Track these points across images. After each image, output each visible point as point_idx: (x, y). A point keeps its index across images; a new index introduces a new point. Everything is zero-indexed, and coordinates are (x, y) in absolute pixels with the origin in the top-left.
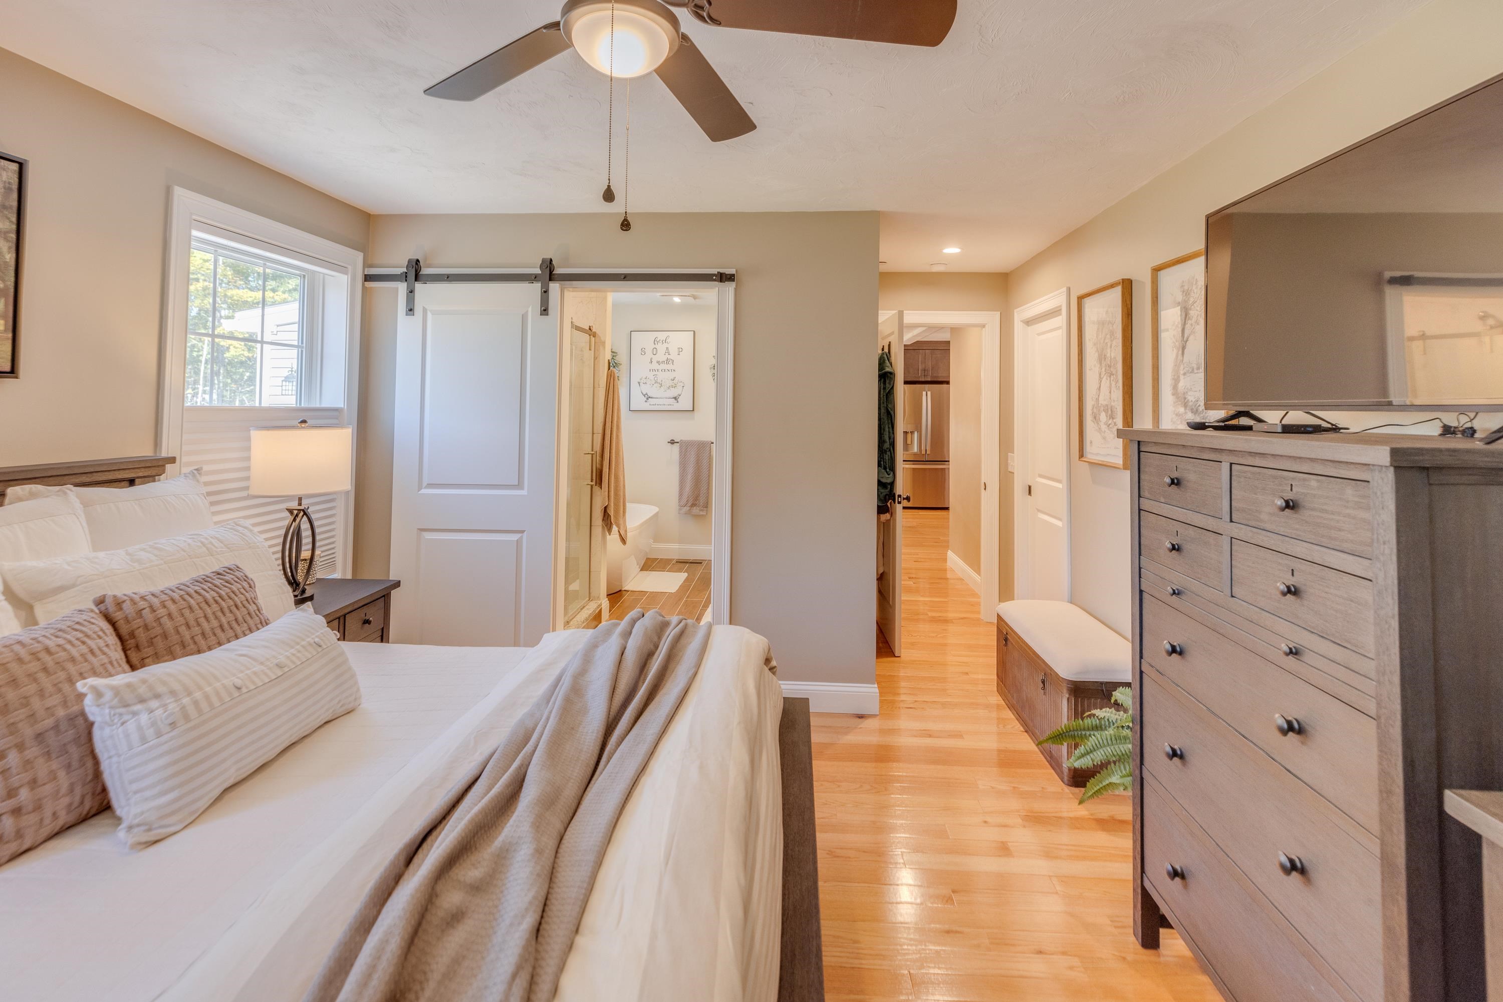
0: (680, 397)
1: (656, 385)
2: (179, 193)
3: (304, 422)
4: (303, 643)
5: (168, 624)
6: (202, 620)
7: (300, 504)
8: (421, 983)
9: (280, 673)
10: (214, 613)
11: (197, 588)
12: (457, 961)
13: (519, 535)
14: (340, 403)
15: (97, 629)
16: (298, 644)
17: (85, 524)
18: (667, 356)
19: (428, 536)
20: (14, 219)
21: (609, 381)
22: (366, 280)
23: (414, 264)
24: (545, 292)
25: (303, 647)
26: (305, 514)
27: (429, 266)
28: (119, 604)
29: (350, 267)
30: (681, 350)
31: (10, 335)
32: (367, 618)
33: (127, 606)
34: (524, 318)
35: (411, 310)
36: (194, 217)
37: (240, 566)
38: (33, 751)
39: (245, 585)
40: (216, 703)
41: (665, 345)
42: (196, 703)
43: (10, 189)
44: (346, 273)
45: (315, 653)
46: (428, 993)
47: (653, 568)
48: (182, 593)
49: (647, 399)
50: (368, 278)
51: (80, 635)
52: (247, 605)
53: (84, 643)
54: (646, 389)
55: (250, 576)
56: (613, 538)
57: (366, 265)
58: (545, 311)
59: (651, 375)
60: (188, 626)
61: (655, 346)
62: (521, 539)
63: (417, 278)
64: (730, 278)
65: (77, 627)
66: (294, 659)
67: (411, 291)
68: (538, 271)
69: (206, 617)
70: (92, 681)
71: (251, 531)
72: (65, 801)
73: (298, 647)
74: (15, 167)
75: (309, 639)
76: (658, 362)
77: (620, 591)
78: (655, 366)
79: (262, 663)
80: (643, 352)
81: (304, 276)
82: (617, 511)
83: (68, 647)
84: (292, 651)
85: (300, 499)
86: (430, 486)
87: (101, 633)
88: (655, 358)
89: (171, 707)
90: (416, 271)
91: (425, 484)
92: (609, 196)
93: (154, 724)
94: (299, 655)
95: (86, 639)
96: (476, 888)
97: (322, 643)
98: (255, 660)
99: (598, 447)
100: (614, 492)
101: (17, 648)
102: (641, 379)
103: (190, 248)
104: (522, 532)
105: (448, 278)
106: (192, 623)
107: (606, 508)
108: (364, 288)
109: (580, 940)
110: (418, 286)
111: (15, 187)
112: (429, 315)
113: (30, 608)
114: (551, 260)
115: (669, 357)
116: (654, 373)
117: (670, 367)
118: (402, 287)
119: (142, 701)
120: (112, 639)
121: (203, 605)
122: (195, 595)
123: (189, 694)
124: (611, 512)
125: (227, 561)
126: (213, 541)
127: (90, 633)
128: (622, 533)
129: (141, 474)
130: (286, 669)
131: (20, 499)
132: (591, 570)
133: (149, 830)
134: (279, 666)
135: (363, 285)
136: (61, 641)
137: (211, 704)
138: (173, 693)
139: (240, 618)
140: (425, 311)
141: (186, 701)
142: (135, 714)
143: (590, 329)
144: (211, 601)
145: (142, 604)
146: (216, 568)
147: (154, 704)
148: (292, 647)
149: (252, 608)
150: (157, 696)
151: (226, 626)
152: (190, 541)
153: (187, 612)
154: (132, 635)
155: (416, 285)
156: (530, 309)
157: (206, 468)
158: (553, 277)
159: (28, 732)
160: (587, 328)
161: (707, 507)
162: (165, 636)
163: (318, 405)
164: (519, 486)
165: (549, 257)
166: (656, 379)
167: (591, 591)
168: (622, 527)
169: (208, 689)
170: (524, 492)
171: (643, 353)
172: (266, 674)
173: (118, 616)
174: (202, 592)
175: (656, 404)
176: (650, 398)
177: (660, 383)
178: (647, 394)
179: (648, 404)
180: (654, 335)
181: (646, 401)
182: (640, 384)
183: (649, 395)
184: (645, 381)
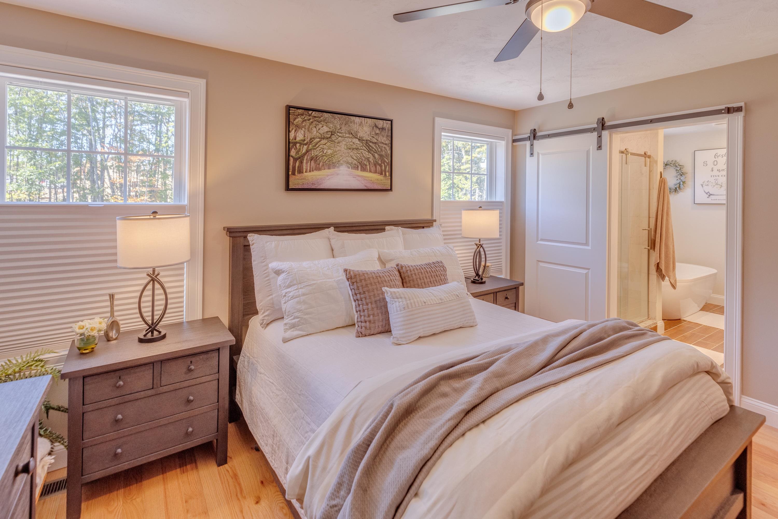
1: (717, 186)
2: (437, 119)
3: (480, 207)
4: (452, 293)
5: (414, 277)
6: (425, 278)
7: (480, 242)
8: (426, 407)
9: (440, 302)
10: (429, 276)
11: (425, 266)
12: (438, 408)
13: (587, 271)
14: (503, 199)
15: (394, 274)
16: (450, 293)
17: (402, 241)
19: (542, 264)
20: (390, 140)
21: (660, 185)
22: (513, 142)
23: (533, 131)
24: (599, 137)
25: (452, 295)
26: (481, 246)
27: (541, 131)
28: (402, 267)
29: (506, 137)
31: (390, 177)
32: (507, 296)
33: (404, 268)
34: (588, 152)
35: (532, 154)
36: (442, 128)
37: (443, 262)
38: (374, 306)
39: (442, 269)
40: (417, 306)
42: (411, 303)
43: (389, 130)
44: (504, 140)
45: (455, 298)
46: (425, 411)
47: (713, 311)
48: (420, 267)
49: (709, 196)
50: (514, 141)
51: (389, 274)
52: (441, 276)
53: (389, 277)
54: (707, 189)
55: (445, 265)
56: (666, 283)
57: (513, 135)
58: (600, 147)
59: (712, 179)
60: (420, 279)
61: (715, 159)
62: (588, 272)
63: (534, 138)
64: (739, 109)
65: (389, 272)
66: (447, 298)
67: (532, 145)
68: (595, 126)
69: (426, 277)
70: (386, 288)
71: (452, 250)
72: (381, 323)
73: (450, 294)
74: (390, 122)
75: (454, 293)
76: (719, 170)
77: (680, 319)
78: (715, 173)
79: (435, 297)
80: (705, 164)
81: (488, 144)
82: (667, 267)
83: (385, 277)
84: (447, 295)
85: (480, 240)
86: (542, 240)
87: (395, 275)
88: (715, 168)
89: (404, 302)
90: (534, 135)
91: (539, 239)
92: (541, 97)
93: (399, 306)
94: (449, 297)
95: (390, 276)
96: (456, 390)
97: (459, 295)
98: (433, 295)
99: (652, 226)
100: (665, 255)
101: (373, 274)
102: (703, 183)
103: (441, 139)
104: (589, 269)
105: (549, 136)
106: (421, 278)
107: (658, 264)
108: (513, 146)
109: (482, 426)
110: (535, 142)
111: (390, 129)
112: (540, 156)
113: (385, 265)
114: (603, 118)
116: (715, 178)
118: (528, 143)
119: (397, 298)
120: (398, 278)
121: (426, 273)
122: (424, 269)
123: (410, 300)
124: (663, 267)
125: (439, 260)
126: (437, 251)
127: (392, 274)
128: (673, 282)
129: (426, 225)
130: (443, 301)
131: (388, 230)
132: (650, 301)
133: (398, 340)
134: (441, 299)
135: (512, 144)
136: (384, 275)
137: (415, 305)
138: (405, 298)
139: (437, 280)
140: (538, 154)
141: (408, 302)
142: (395, 302)
143: (645, 154)
144: (429, 272)
145: (408, 269)
146: (434, 261)
147: (400, 300)
148: (448, 294)
149: (443, 277)
150: (401, 298)
151: (432, 282)
152: (429, 250)
153: (420, 274)
154: (405, 278)
155: (534, 141)
156: (591, 147)
157: (443, 225)
158: (604, 127)
159: (373, 299)
160: (643, 153)
162: (413, 281)
163: (494, 200)
164: (586, 244)
165: (601, 117)
167: (650, 313)
168: (672, 277)
169: (415, 300)
170: (589, 248)
172: (435, 300)
173: (401, 271)
174: (426, 268)
175: (716, 200)
176: (711, 195)
177: (721, 184)
178: (709, 192)
179: (710, 199)
180: (714, 152)
181: (708, 197)
182: (703, 186)
183: (711, 193)
184: (707, 183)
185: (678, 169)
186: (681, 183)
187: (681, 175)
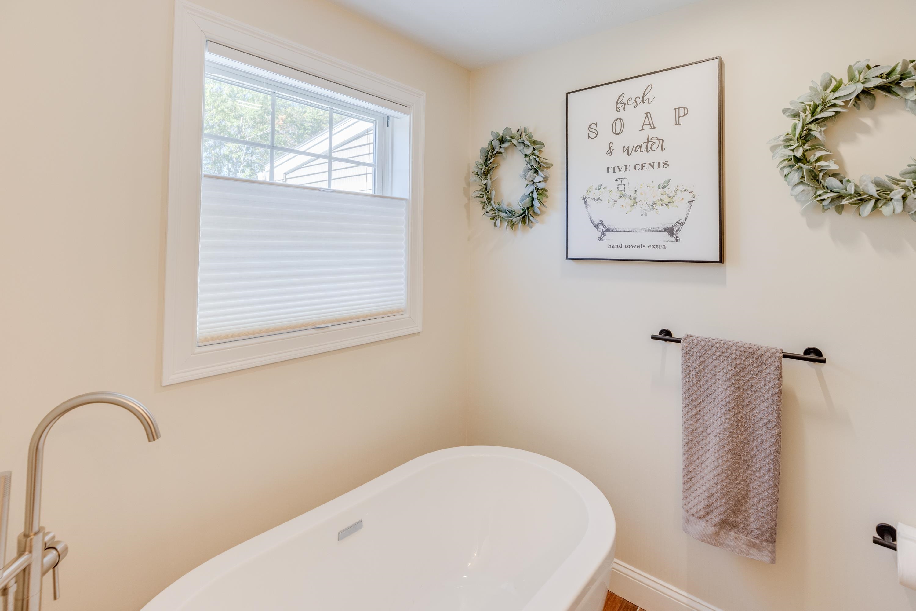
0: (683, 228)
1: (621, 201)
18: (647, 131)
30: (682, 112)
41: (643, 108)
49: (603, 233)
59: (609, 181)
61: (618, 116)
76: (627, 150)
78: (620, 158)
80: (593, 131)
88: (619, 142)
102: (590, 191)
115: (653, 133)
116: (618, 175)
117: (656, 156)
161: (772, 540)
166: (621, 188)
171: (593, 135)
175: (621, 246)
176: (608, 230)
177: (633, 196)
178: (601, 223)
179: (604, 244)
180: (615, 90)
181: (600, 239)
182: (588, 201)
183: (608, 224)
184: (597, 195)
185: (529, 151)
186: (535, 195)
187: (536, 171)
